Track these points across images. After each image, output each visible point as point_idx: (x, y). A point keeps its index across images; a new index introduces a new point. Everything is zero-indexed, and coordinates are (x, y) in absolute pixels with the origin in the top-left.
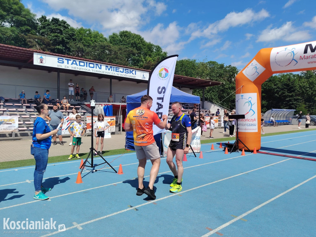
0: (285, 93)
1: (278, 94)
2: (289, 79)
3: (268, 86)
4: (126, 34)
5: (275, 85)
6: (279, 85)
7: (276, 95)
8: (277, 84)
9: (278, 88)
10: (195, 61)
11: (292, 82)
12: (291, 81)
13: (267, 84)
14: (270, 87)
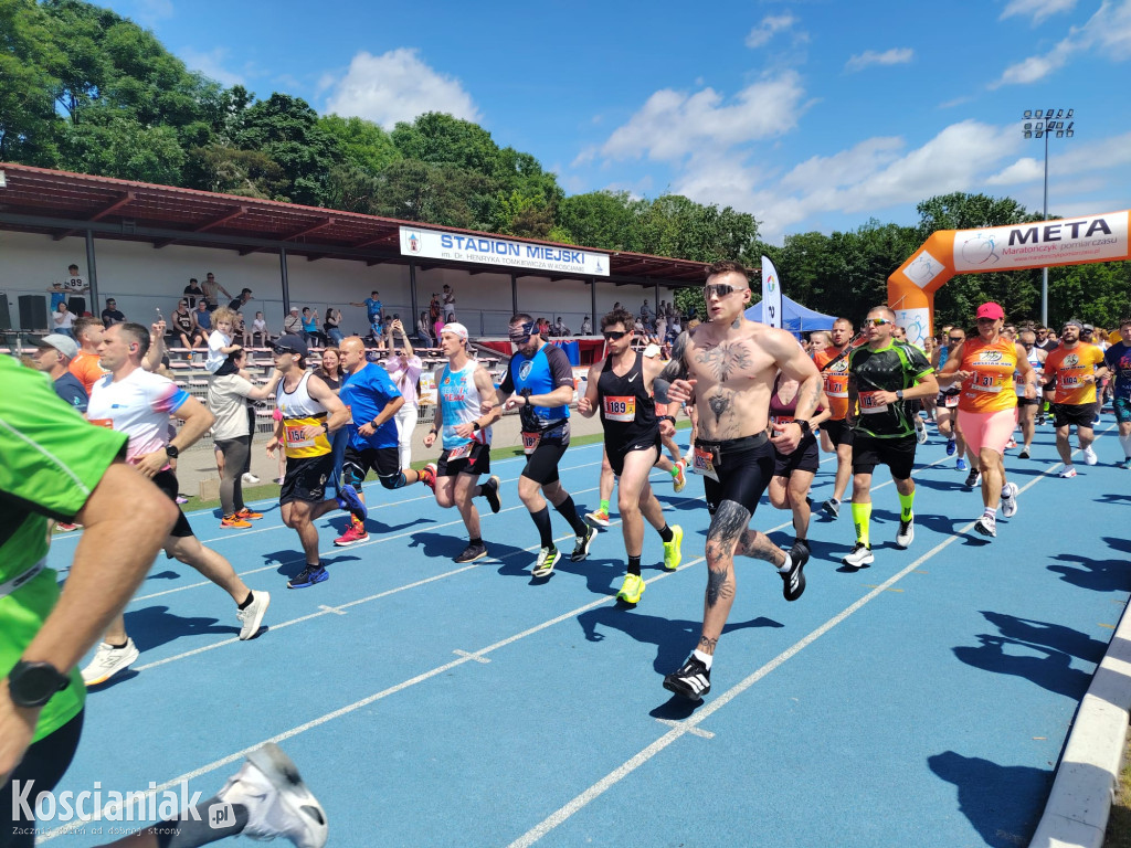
0: (880, 284)
1: (859, 287)
2: (889, 244)
3: (831, 265)
4: (445, 125)
5: (848, 263)
6: (862, 263)
7: (854, 290)
8: (855, 258)
9: (857, 269)
10: (625, 196)
11: (898, 253)
12: (895, 249)
13: (825, 259)
14: (836, 267)
